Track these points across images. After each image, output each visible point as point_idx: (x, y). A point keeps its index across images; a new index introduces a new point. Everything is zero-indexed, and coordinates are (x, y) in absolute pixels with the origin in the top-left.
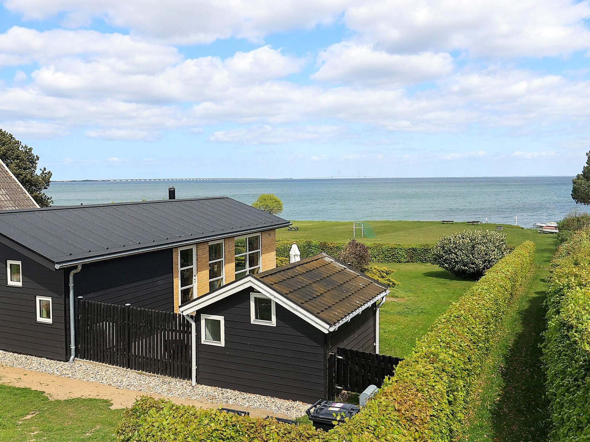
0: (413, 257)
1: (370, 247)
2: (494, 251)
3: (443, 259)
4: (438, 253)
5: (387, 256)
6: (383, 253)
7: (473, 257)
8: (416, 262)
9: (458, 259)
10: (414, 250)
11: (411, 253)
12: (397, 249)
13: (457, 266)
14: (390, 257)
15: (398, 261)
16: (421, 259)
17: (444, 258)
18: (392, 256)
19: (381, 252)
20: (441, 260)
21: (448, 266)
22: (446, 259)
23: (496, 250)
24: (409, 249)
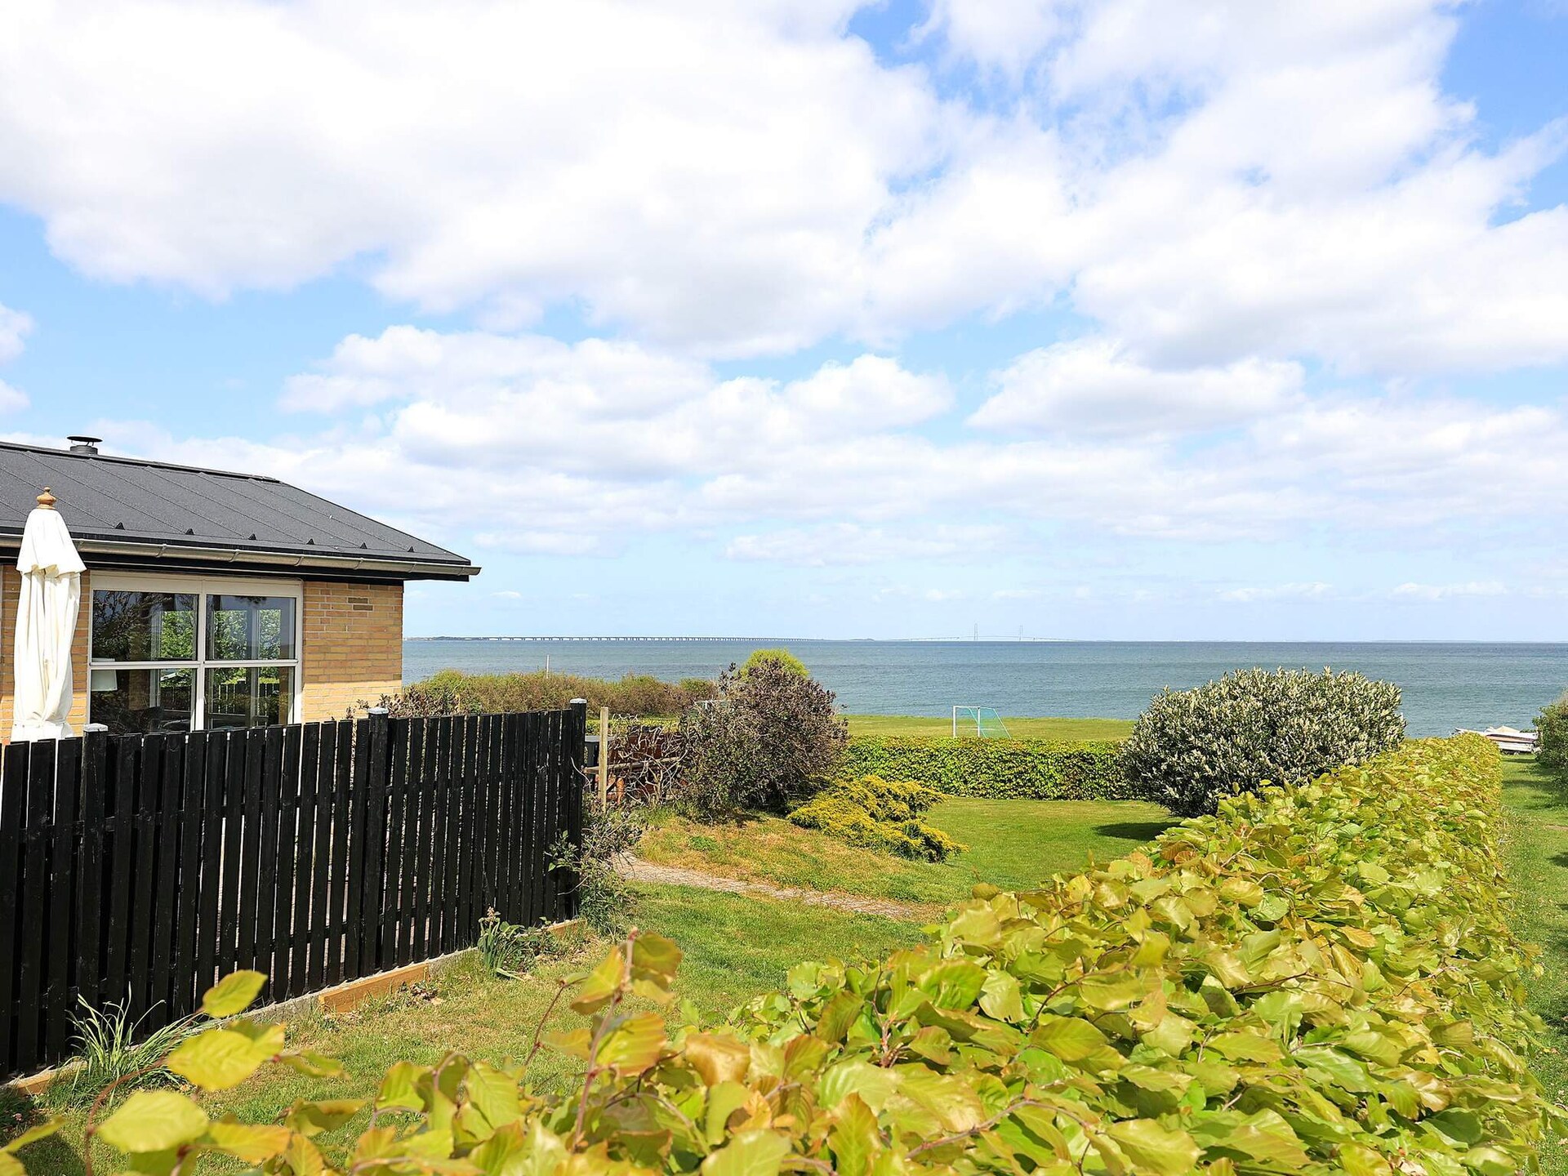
0: (1080, 780)
1: (949, 748)
2: (1355, 739)
3: (1159, 769)
4: (1141, 749)
5: (999, 776)
6: (989, 768)
7: (1273, 760)
8: (1092, 799)
9: (1213, 769)
10: (1084, 760)
11: (1076, 768)
12: (1030, 755)
13: (1210, 796)
14: (1010, 781)
15: (1036, 793)
16: (1106, 787)
17: (1164, 767)
18: (1017, 778)
19: (981, 764)
20: (1152, 772)
21: (1177, 796)
22: (1170, 772)
23: (1365, 736)
24: (1067, 758)
